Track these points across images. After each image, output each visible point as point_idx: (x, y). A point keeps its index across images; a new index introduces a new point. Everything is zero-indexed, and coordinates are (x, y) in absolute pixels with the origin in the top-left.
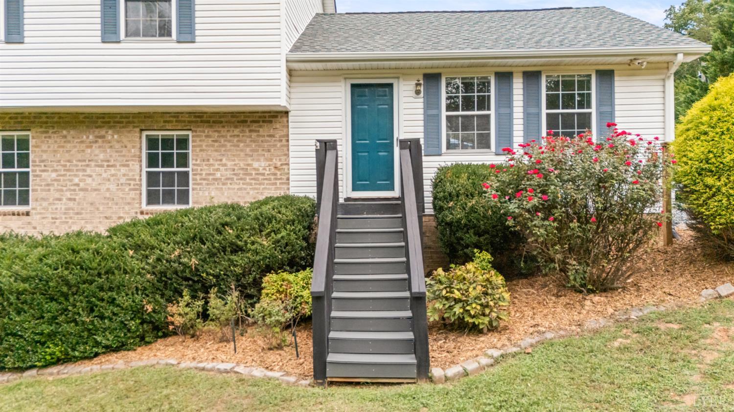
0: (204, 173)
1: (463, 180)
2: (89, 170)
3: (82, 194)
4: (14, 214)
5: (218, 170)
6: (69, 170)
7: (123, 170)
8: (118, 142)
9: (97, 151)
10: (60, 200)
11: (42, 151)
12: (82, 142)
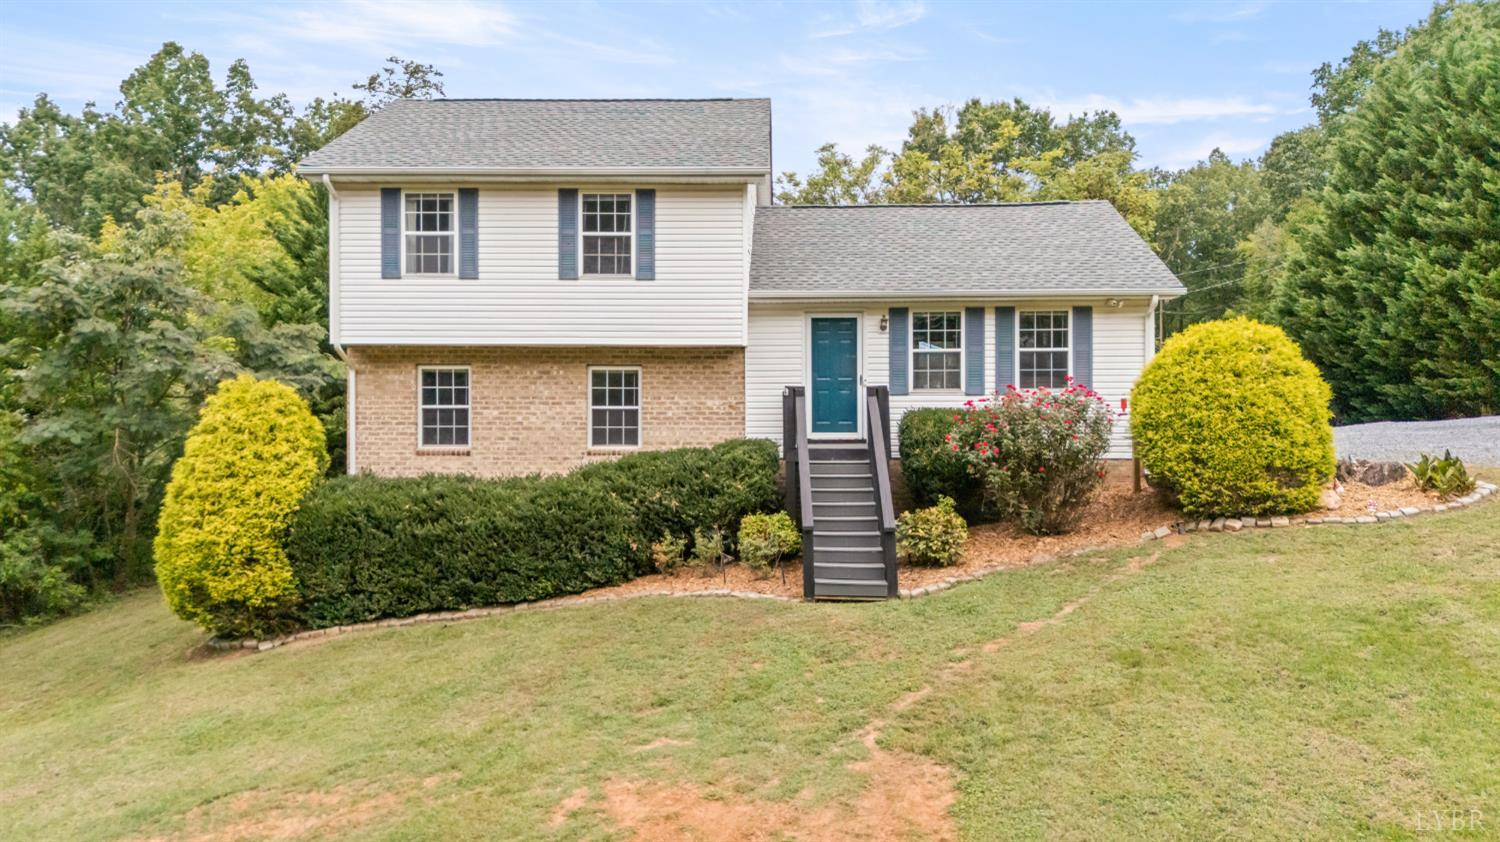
0: (655, 411)
1: (930, 427)
2: (533, 409)
3: (525, 433)
4: (453, 454)
5: (670, 408)
6: (511, 408)
7: (569, 408)
8: (564, 378)
9: (542, 388)
10: (502, 439)
11: (484, 387)
12: (526, 378)
